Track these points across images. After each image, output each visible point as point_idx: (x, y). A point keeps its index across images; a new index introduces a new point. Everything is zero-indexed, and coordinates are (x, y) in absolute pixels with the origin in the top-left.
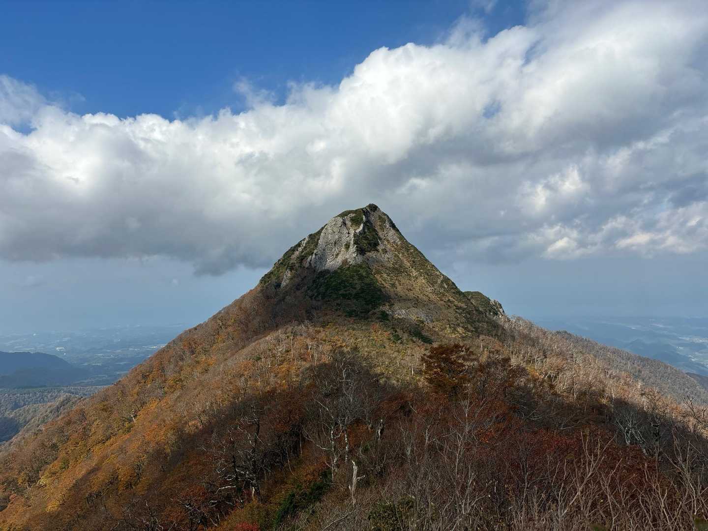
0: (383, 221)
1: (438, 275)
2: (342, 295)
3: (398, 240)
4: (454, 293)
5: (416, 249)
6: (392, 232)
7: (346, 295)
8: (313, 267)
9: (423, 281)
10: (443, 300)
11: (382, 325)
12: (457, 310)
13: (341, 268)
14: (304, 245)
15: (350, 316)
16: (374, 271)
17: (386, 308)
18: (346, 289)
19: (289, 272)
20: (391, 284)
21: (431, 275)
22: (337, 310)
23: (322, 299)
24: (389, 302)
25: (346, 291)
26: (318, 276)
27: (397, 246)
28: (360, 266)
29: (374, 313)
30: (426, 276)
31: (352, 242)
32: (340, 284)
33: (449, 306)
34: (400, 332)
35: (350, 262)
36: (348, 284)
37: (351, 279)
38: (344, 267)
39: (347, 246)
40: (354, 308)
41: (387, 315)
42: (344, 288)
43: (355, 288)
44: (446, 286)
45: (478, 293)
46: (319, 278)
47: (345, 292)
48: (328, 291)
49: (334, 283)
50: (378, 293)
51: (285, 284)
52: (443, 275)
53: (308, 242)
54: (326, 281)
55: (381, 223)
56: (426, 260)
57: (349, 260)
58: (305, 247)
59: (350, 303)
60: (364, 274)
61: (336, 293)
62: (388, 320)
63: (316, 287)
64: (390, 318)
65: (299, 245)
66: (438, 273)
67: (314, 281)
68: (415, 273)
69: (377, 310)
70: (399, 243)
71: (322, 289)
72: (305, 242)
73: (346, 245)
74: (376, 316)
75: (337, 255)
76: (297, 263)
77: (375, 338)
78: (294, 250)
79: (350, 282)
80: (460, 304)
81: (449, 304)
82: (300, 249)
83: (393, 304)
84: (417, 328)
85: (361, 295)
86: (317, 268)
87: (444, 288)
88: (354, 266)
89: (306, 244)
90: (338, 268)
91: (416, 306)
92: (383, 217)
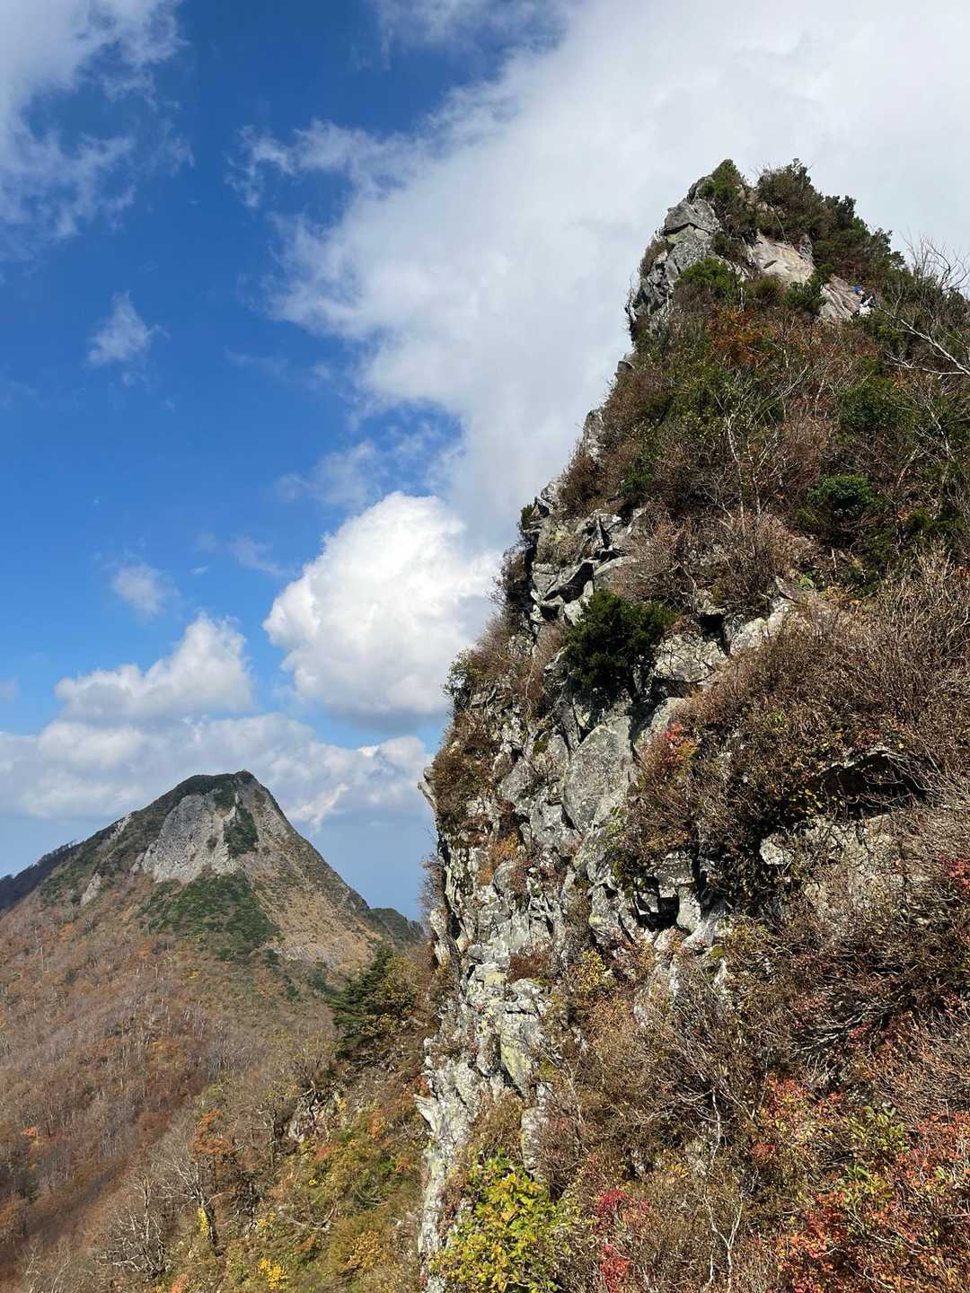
0: (262, 800)
1: (342, 889)
2: (208, 925)
3: (285, 831)
4: (365, 917)
5: (310, 846)
6: (277, 817)
7: (215, 925)
8: (146, 872)
9: (323, 899)
10: (349, 929)
11: (271, 972)
12: (370, 945)
13: (200, 879)
14: (122, 829)
15: (223, 959)
16: (253, 884)
17: (273, 945)
18: (213, 915)
19: (99, 877)
20: (278, 905)
21: (333, 889)
22: (201, 950)
23: (175, 930)
24: (278, 935)
25: (212, 918)
26: (160, 891)
27: (283, 841)
28: (234, 878)
29: (258, 954)
30: (326, 890)
31: (221, 838)
32: (203, 906)
33: (359, 938)
34: (295, 983)
35: (216, 870)
36: (216, 908)
37: (220, 899)
38: (207, 878)
39: (212, 844)
40: (227, 947)
41: (276, 956)
42: (211, 914)
43: (226, 914)
44: (354, 907)
45: (391, 912)
46: (162, 894)
47: (212, 921)
48: (184, 919)
49: (193, 905)
50: (263, 921)
51: (89, 897)
52: (350, 889)
53: (130, 825)
54: (177, 900)
55: (258, 803)
56: (325, 864)
57: (213, 867)
58: (124, 833)
59: (219, 937)
60: (240, 890)
61: (197, 922)
62: (278, 964)
63: (158, 910)
64: (280, 960)
65: (112, 829)
66: (343, 886)
67: (154, 899)
68: (309, 886)
69: (263, 948)
70: (287, 836)
71: (172, 914)
72: (125, 823)
73: (209, 841)
74: (260, 959)
75: (193, 856)
76: (114, 862)
77: (262, 993)
78: (102, 838)
79: (219, 903)
80: (373, 935)
81: (359, 934)
82: (114, 836)
83: (284, 939)
84: (318, 975)
85: (237, 925)
86: (155, 874)
87: (351, 909)
88: (224, 877)
89: (126, 827)
90: (196, 880)
91: (314, 939)
92: (262, 792)
